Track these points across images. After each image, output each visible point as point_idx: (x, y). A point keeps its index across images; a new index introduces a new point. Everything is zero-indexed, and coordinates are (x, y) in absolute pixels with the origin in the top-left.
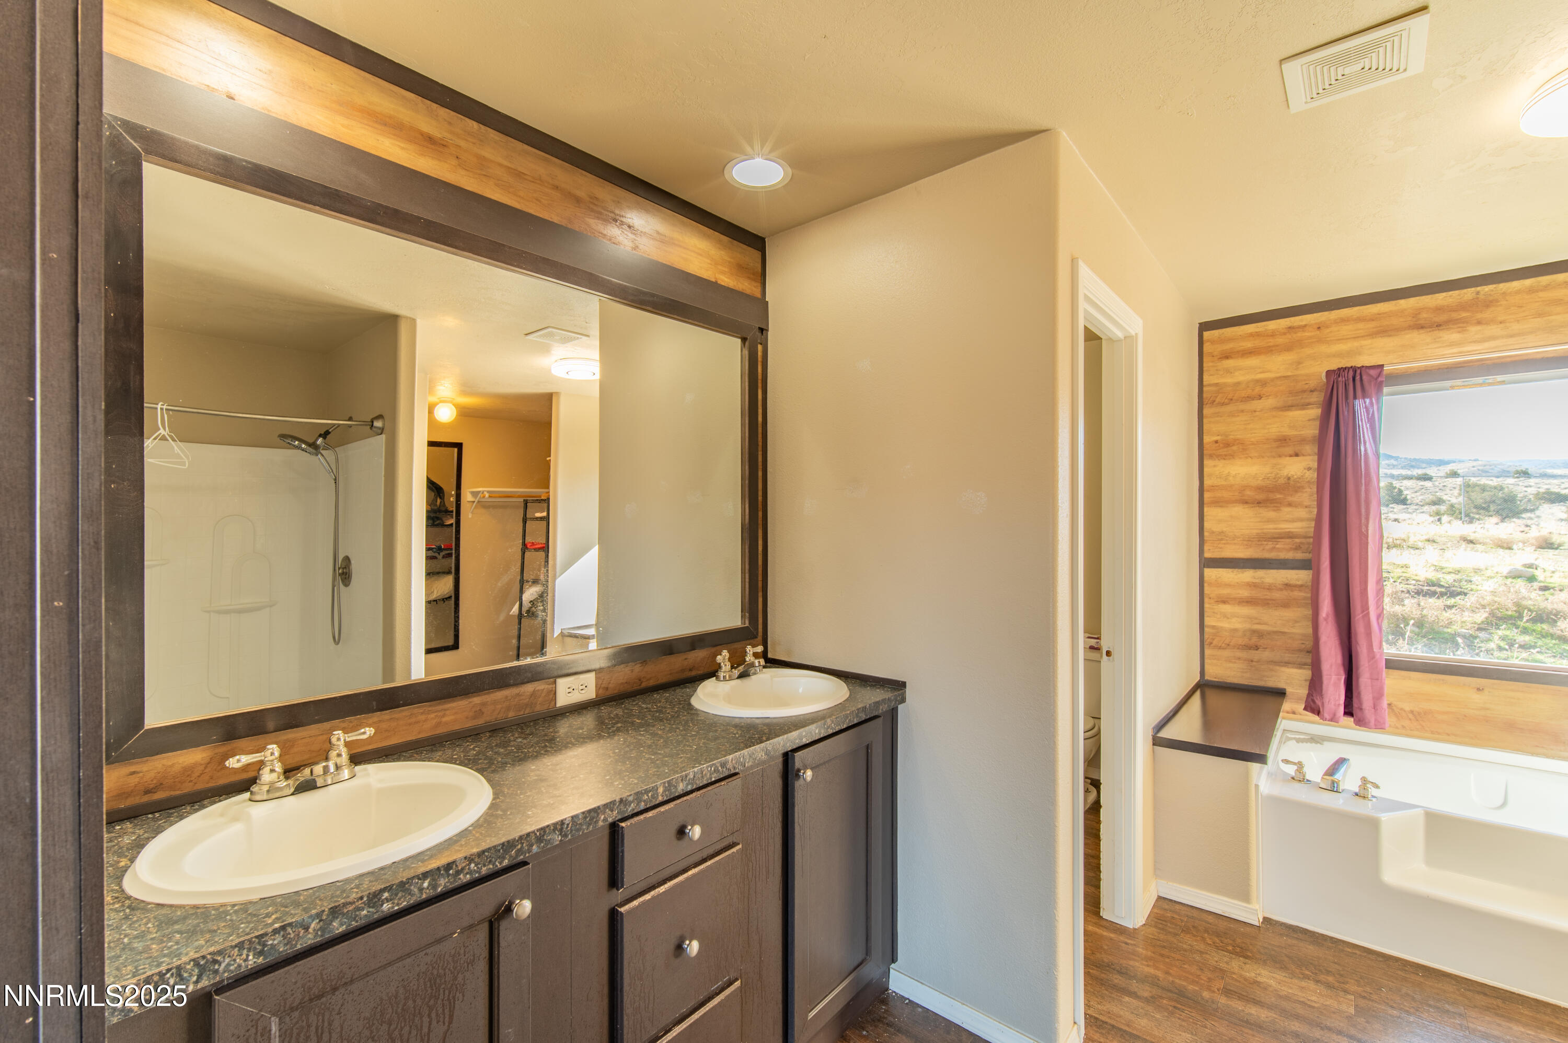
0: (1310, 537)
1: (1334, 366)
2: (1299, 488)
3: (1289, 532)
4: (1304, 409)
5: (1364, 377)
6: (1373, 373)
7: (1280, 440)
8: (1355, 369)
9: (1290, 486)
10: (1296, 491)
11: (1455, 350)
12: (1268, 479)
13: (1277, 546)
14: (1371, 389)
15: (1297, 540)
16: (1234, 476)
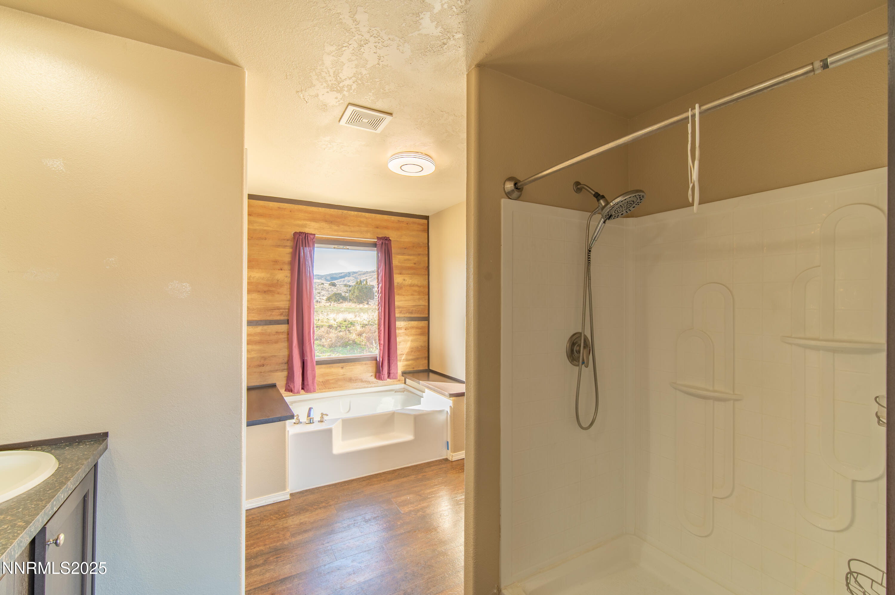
0: (286, 309)
1: (298, 230)
2: (282, 285)
3: (278, 307)
4: (284, 248)
5: (309, 238)
6: (312, 236)
7: (274, 262)
8: (306, 234)
9: (278, 284)
10: (281, 287)
11: (336, 233)
12: (269, 280)
13: (273, 314)
14: (311, 244)
15: (281, 311)
16: (253, 278)
